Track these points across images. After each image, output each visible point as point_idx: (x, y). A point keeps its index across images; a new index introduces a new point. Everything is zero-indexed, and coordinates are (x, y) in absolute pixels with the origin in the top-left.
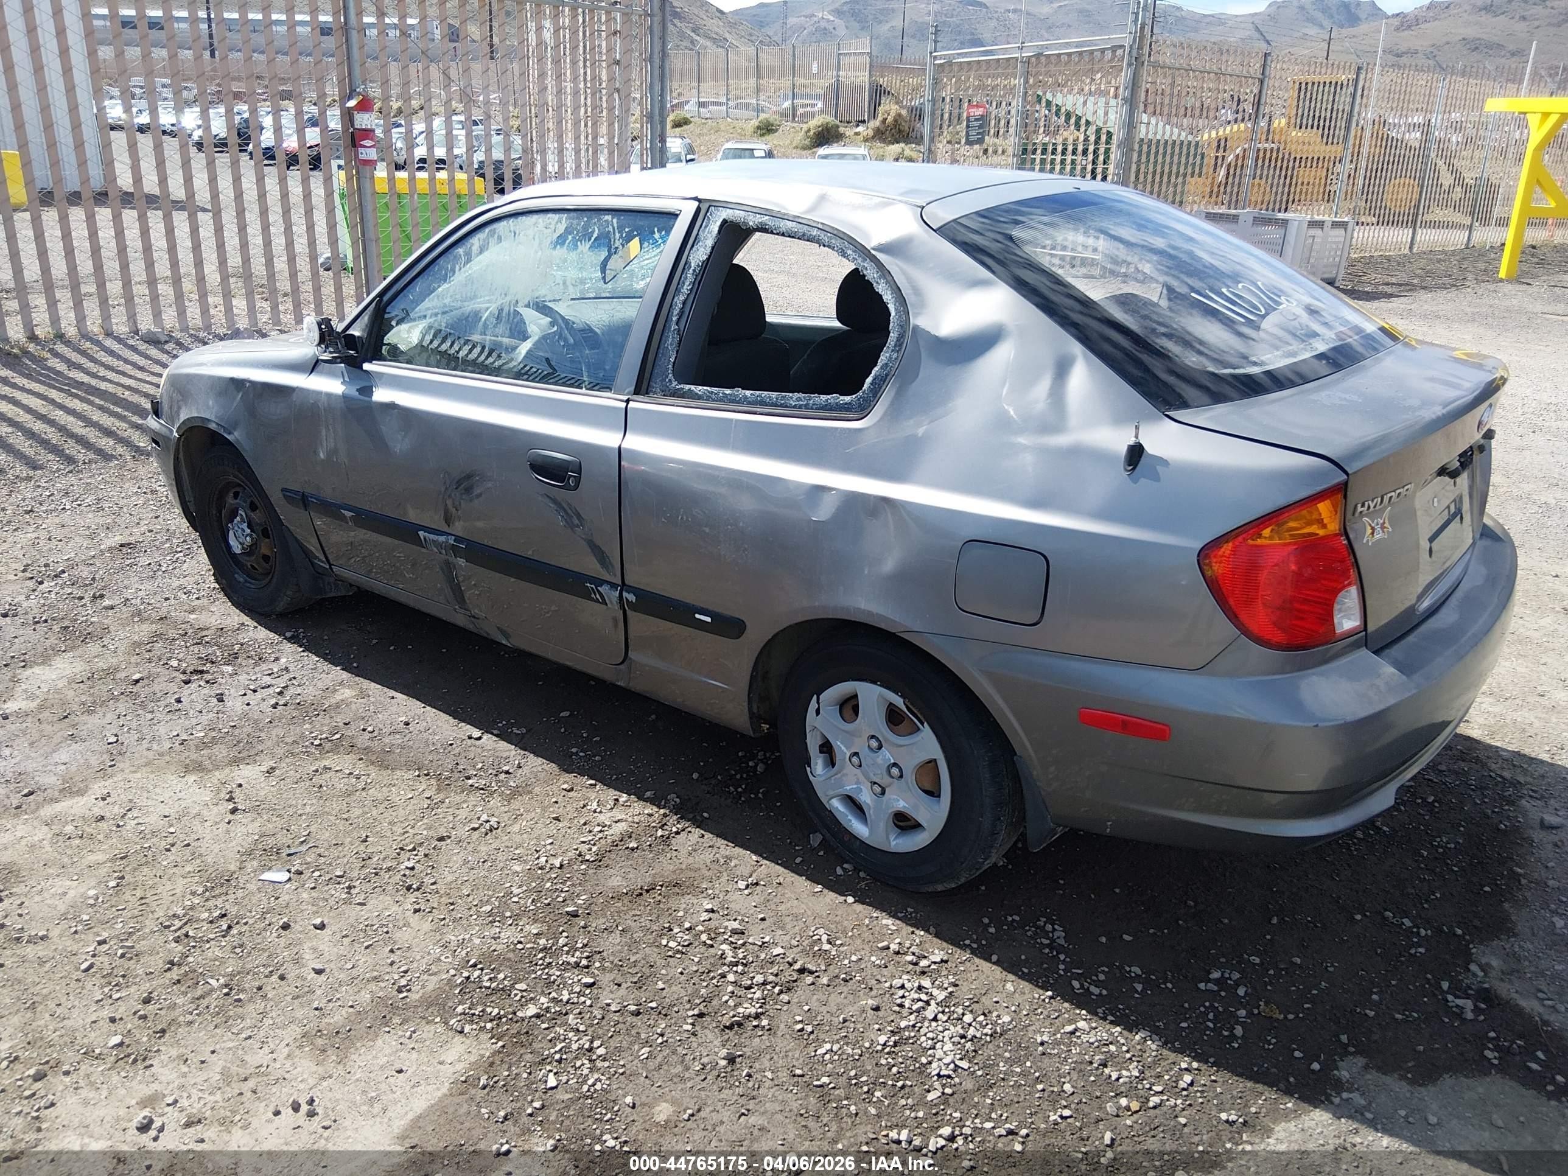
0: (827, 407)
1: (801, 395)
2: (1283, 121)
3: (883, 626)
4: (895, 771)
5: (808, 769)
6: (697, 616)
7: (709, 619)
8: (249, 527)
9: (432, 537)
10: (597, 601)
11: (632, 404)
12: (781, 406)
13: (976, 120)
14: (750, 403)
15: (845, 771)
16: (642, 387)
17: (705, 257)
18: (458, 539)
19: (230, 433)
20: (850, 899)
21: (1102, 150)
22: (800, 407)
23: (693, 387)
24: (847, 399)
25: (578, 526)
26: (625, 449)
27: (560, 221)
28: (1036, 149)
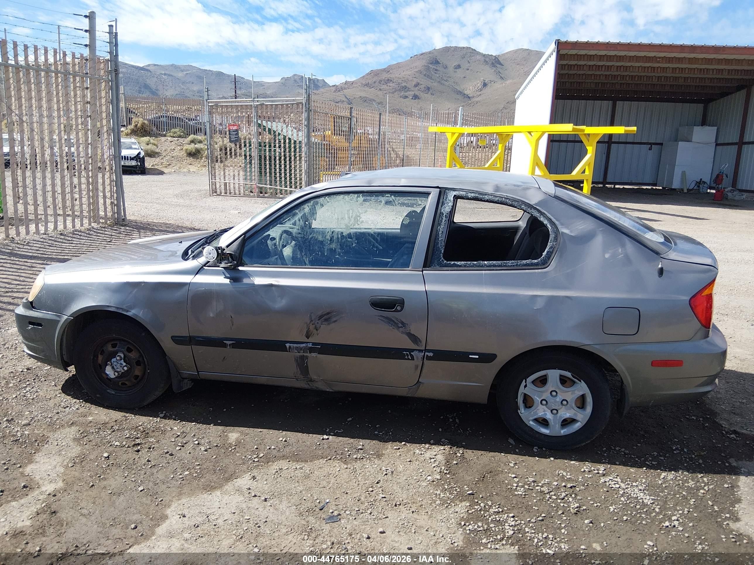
0: (527, 265)
1: (513, 261)
2: (330, 132)
3: (572, 345)
4: (565, 402)
5: (519, 411)
6: (470, 356)
7: (477, 357)
8: (125, 362)
9: (295, 345)
10: (408, 359)
11: (424, 272)
12: (504, 266)
13: (234, 131)
14: (487, 266)
15: (538, 408)
16: (427, 264)
17: (450, 210)
18: (314, 344)
19: (127, 311)
20: (552, 459)
21: (298, 147)
22: (514, 266)
23: (456, 262)
24: (536, 261)
25: (401, 327)
26: (429, 291)
27: (359, 197)
28: (266, 145)
